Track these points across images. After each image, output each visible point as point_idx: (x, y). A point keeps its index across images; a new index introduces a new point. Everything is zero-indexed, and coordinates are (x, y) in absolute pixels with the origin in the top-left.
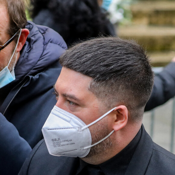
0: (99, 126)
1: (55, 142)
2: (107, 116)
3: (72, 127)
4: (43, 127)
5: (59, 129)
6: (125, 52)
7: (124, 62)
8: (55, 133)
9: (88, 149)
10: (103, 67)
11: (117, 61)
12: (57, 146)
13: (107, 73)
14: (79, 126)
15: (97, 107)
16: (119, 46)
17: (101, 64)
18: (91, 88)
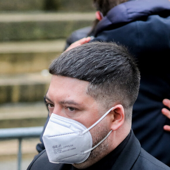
0: (99, 127)
1: (56, 148)
2: (106, 117)
3: (73, 132)
4: (43, 135)
5: (60, 135)
6: (114, 54)
7: (116, 63)
8: (56, 140)
9: (88, 153)
10: (98, 69)
11: (109, 63)
12: (58, 153)
13: (102, 75)
14: (80, 130)
15: (97, 110)
16: (106, 49)
17: (96, 67)
18: (89, 92)
